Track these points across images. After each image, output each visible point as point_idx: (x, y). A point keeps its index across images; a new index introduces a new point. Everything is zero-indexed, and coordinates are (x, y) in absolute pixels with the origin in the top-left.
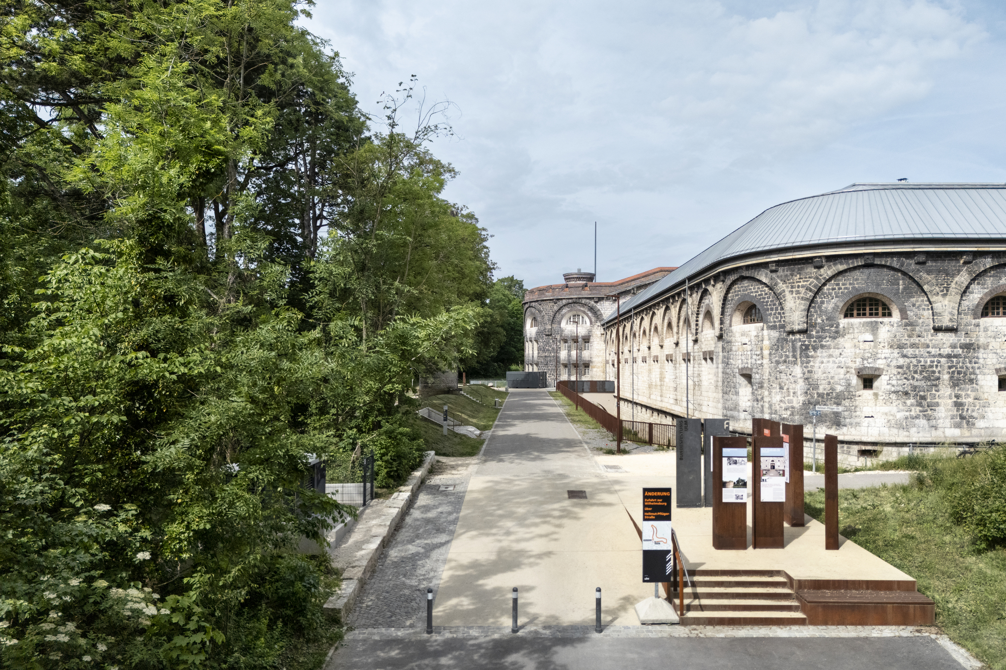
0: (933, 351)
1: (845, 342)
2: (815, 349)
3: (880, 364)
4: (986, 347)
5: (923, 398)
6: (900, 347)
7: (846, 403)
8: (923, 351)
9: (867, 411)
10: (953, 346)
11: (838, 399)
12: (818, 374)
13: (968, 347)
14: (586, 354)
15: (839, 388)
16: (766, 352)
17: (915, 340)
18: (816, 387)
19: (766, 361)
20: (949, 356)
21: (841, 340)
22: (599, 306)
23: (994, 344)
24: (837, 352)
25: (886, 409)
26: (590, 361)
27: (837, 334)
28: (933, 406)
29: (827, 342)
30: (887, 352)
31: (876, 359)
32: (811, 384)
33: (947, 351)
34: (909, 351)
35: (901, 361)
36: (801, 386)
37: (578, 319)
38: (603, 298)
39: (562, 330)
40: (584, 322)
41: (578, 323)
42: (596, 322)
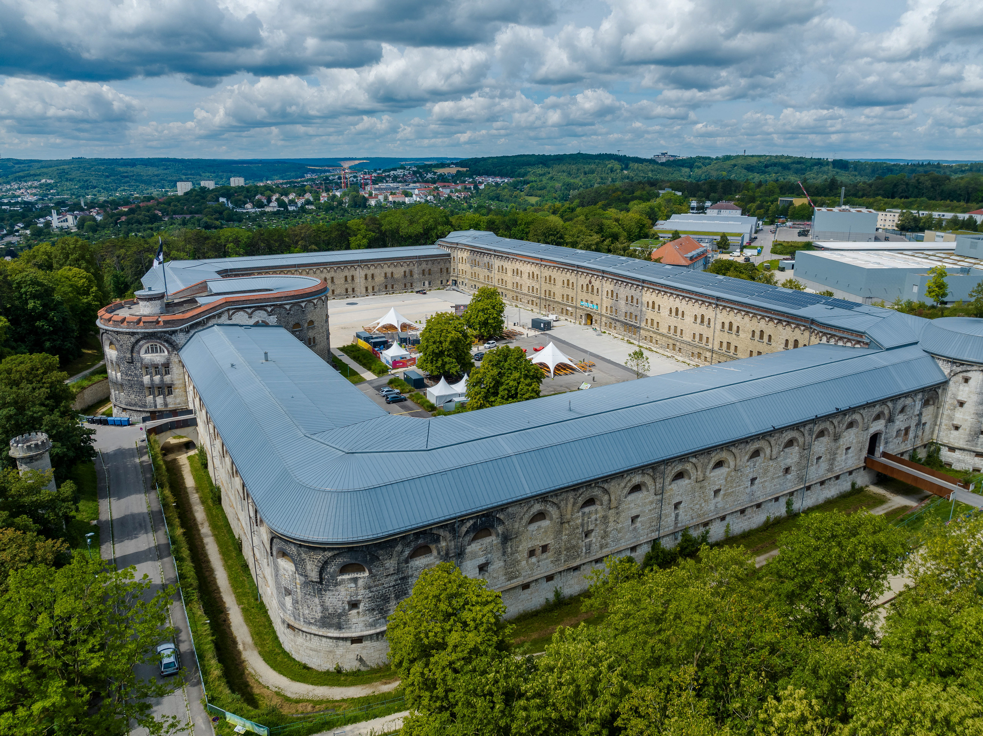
0: (386, 586)
1: (341, 589)
2: (325, 591)
3: (360, 597)
4: (412, 576)
5: (382, 609)
6: (369, 588)
7: (344, 618)
8: (381, 587)
9: (354, 621)
10: (396, 580)
11: (340, 616)
12: (328, 604)
13: (402, 579)
14: (167, 379)
15: (339, 611)
16: (298, 586)
17: (377, 583)
18: (327, 610)
19: (299, 591)
20: (394, 586)
21: (339, 587)
22: (173, 338)
23: (416, 573)
24: (337, 593)
25: (363, 619)
26: (172, 384)
27: (336, 584)
28: (387, 611)
29: (331, 588)
30: (362, 591)
31: (357, 595)
32: (324, 609)
33: (393, 583)
34: (375, 589)
35: (370, 595)
36: (319, 608)
37: (156, 348)
38: (176, 331)
39: (142, 359)
40: (162, 351)
41: (157, 352)
42: (173, 351)
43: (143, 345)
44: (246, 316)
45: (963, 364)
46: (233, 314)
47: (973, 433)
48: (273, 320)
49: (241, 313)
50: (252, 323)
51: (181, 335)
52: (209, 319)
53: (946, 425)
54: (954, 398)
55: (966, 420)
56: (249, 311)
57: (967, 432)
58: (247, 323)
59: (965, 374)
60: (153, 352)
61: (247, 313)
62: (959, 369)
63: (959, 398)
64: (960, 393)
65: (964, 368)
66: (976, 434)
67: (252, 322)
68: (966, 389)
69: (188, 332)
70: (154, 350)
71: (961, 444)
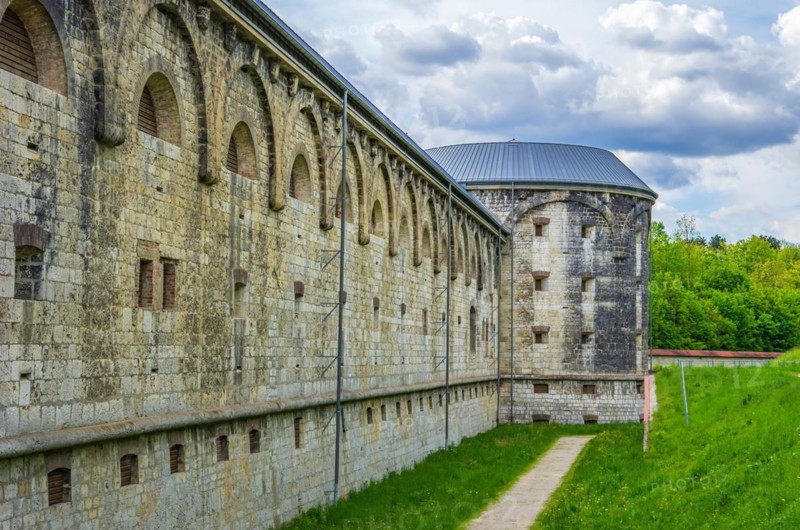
45: (532, 192)
47: (570, 340)
53: (521, 334)
54: (528, 270)
55: (555, 314)
57: (561, 340)
59: (537, 215)
62: (526, 205)
63: (536, 268)
64: (536, 257)
65: (535, 199)
66: (576, 341)
68: (545, 245)
71: (556, 369)
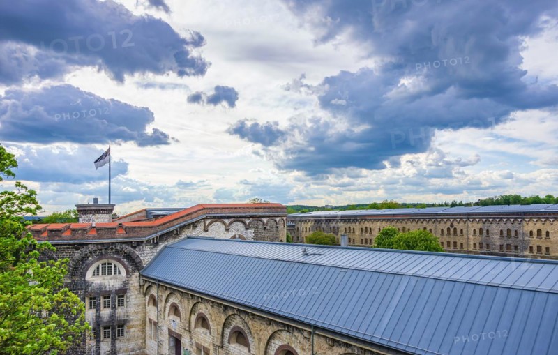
14: (120, 313)
22: (137, 252)
26: (126, 321)
37: (110, 268)
38: (142, 242)
39: (88, 284)
40: (117, 271)
41: (110, 273)
42: (134, 271)
43: (92, 263)
44: (223, 228)
46: (210, 224)
48: (250, 234)
49: (219, 224)
50: (229, 238)
51: (147, 249)
52: (183, 228)
56: (227, 221)
58: (223, 237)
60: (104, 274)
61: (224, 223)
67: (229, 235)
69: (156, 244)
70: (107, 270)
